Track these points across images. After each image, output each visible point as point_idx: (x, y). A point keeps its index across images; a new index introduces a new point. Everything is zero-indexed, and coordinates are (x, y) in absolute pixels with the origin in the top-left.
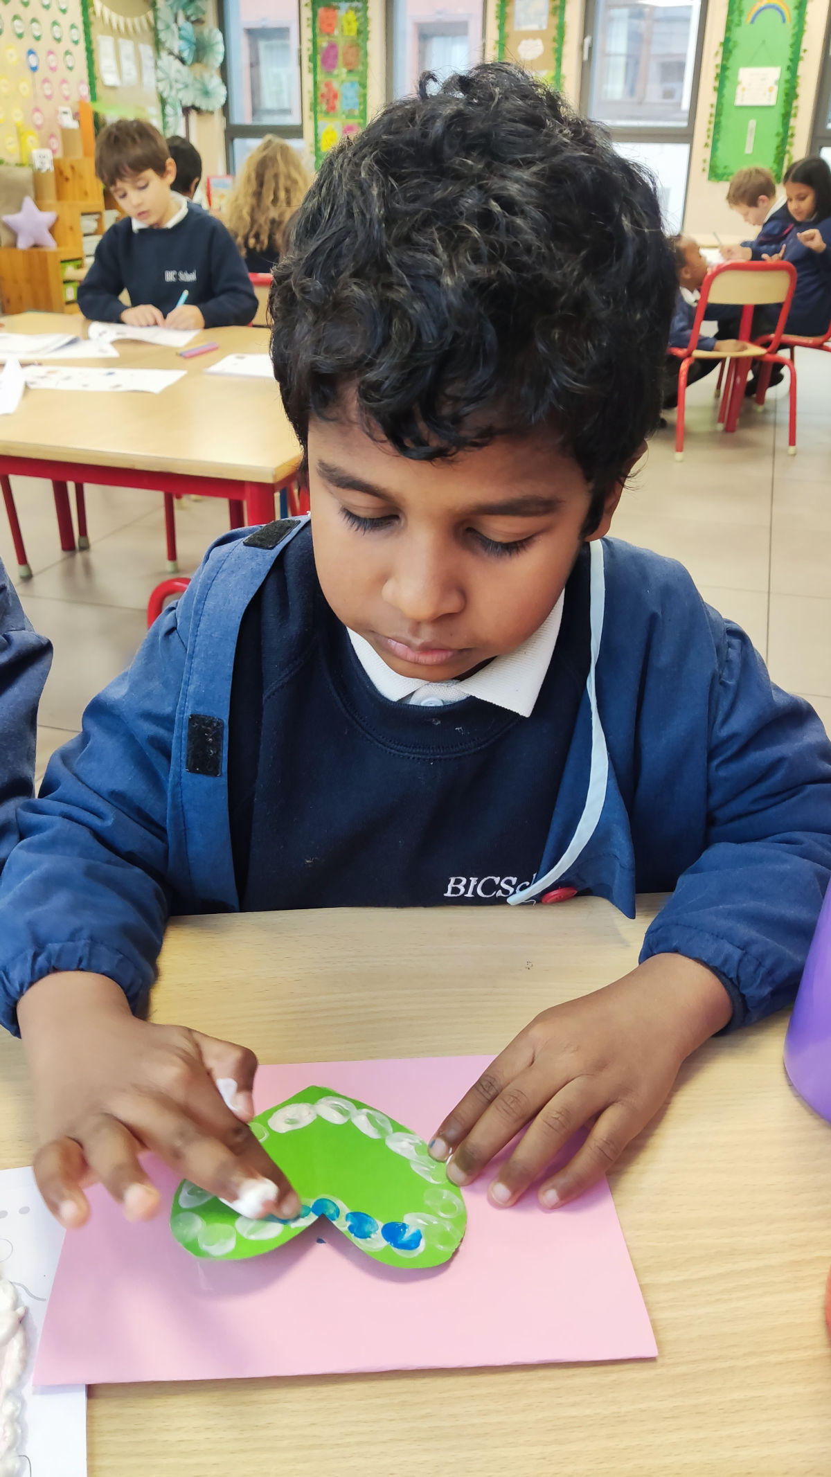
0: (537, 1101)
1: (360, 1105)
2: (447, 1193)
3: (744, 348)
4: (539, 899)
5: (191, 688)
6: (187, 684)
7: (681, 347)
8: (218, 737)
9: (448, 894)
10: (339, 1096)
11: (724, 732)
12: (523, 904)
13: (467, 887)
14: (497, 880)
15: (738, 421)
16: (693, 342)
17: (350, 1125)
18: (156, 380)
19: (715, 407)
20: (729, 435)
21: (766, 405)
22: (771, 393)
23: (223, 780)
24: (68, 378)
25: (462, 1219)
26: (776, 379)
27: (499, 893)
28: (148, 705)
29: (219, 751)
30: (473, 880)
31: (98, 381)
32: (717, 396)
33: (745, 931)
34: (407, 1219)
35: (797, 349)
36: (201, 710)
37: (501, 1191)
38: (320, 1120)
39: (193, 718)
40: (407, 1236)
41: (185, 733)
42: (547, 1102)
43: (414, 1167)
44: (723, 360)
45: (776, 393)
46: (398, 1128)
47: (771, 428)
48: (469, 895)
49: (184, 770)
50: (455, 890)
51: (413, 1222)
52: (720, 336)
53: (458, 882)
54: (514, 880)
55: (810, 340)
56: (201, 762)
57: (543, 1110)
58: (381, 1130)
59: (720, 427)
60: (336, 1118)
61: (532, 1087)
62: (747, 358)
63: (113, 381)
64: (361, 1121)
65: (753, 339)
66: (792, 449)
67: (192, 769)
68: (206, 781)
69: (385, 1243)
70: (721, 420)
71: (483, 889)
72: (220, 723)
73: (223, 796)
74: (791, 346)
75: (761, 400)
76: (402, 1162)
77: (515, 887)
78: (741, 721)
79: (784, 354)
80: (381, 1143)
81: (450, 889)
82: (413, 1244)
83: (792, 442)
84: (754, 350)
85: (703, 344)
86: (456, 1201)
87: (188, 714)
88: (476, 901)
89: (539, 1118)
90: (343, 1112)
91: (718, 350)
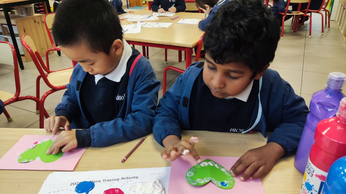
0: (249, 164)
1: (216, 163)
2: (231, 178)
3: (299, 13)
4: (248, 133)
5: (184, 92)
6: (184, 91)
7: (283, 12)
8: (188, 101)
9: (230, 131)
10: (212, 161)
11: (286, 104)
12: (245, 133)
13: (234, 130)
14: (240, 130)
15: (297, 29)
16: (286, 11)
17: (214, 166)
18: (167, 25)
19: (291, 26)
20: (295, 33)
21: (304, 26)
22: (305, 22)
23: (188, 108)
24: (149, 25)
25: (234, 182)
26: (307, 19)
27: (240, 132)
28: (177, 94)
29: (188, 103)
30: (235, 129)
31: (155, 25)
32: (292, 23)
33: (288, 139)
34: (224, 182)
35: (312, 13)
36: (186, 96)
37: (242, 178)
38: (209, 165)
39: (184, 97)
40: (225, 184)
41: (182, 99)
42: (251, 164)
43: (226, 173)
44: (294, 15)
45: (307, 22)
46: (223, 167)
47: (305, 31)
48: (234, 131)
49: (182, 106)
50: (232, 130)
51: (226, 182)
52: (293, 10)
53: (232, 129)
54: (243, 130)
55: (315, 11)
56: (185, 105)
57: (250, 165)
58: (220, 167)
59: (292, 31)
60: (212, 165)
61: (248, 162)
62: (299, 15)
63: (158, 25)
64: (216, 165)
65: (301, 11)
66: (310, 36)
67: (183, 106)
68: (185, 108)
69: (221, 185)
70: (293, 29)
71: (237, 131)
72: (188, 99)
73: (188, 111)
74: (311, 12)
75: (303, 24)
76: (224, 173)
77: (243, 131)
78: (289, 102)
79: (309, 14)
80: (220, 169)
81: (231, 130)
82: (226, 185)
83: (310, 35)
84: (301, 13)
85: (289, 12)
86: (233, 179)
87: (183, 96)
88: (235, 132)
89: (249, 167)
90: (213, 164)
91: (292, 13)
